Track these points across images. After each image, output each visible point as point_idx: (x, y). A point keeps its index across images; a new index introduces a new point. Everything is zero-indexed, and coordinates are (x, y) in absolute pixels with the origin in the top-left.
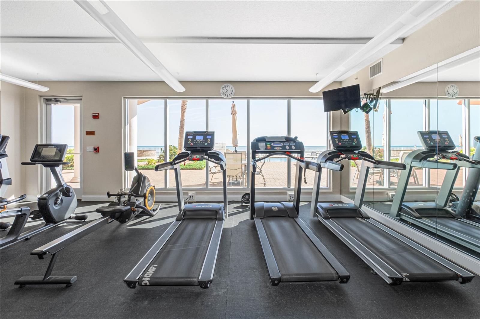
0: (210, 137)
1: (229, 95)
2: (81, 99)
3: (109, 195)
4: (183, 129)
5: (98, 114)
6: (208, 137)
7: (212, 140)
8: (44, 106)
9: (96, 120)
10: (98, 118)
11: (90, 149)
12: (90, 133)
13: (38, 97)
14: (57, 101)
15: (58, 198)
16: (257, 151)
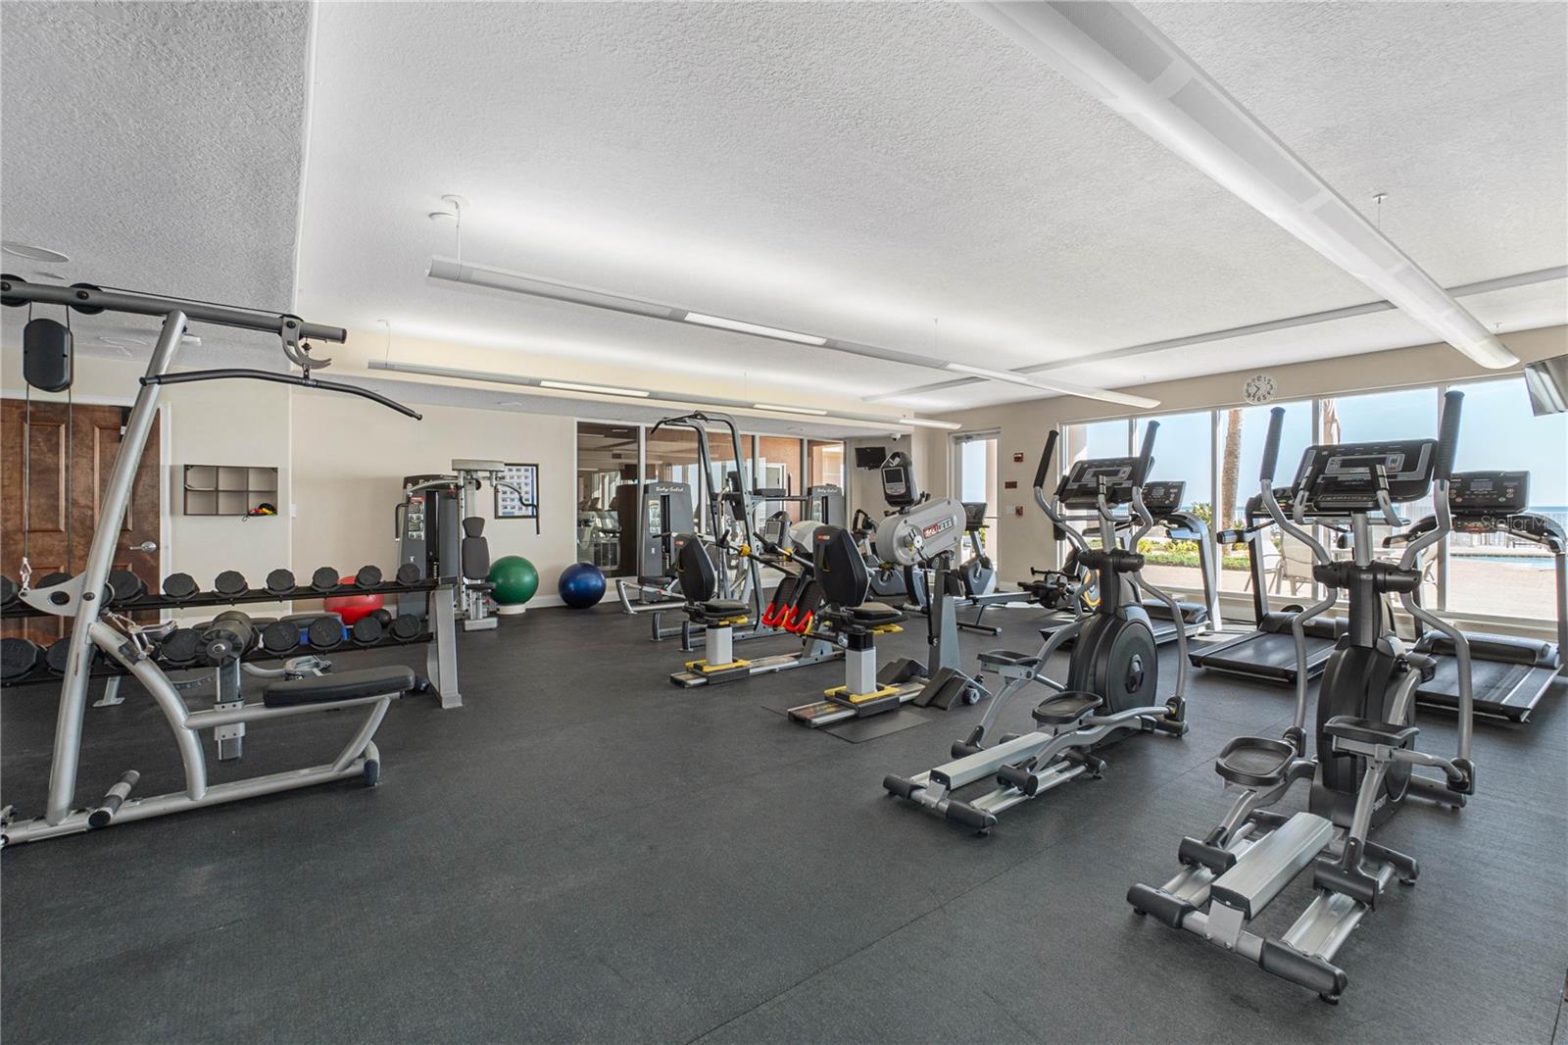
0: (1175, 491)
1: (1262, 398)
2: (999, 433)
3: (1034, 572)
4: (1236, 457)
5: (1022, 454)
6: (1172, 491)
7: (1178, 496)
8: (953, 445)
9: (1018, 463)
10: (1022, 461)
11: (1011, 510)
12: (1011, 485)
13: (946, 436)
14: (969, 438)
15: (977, 569)
16: (1255, 513)
